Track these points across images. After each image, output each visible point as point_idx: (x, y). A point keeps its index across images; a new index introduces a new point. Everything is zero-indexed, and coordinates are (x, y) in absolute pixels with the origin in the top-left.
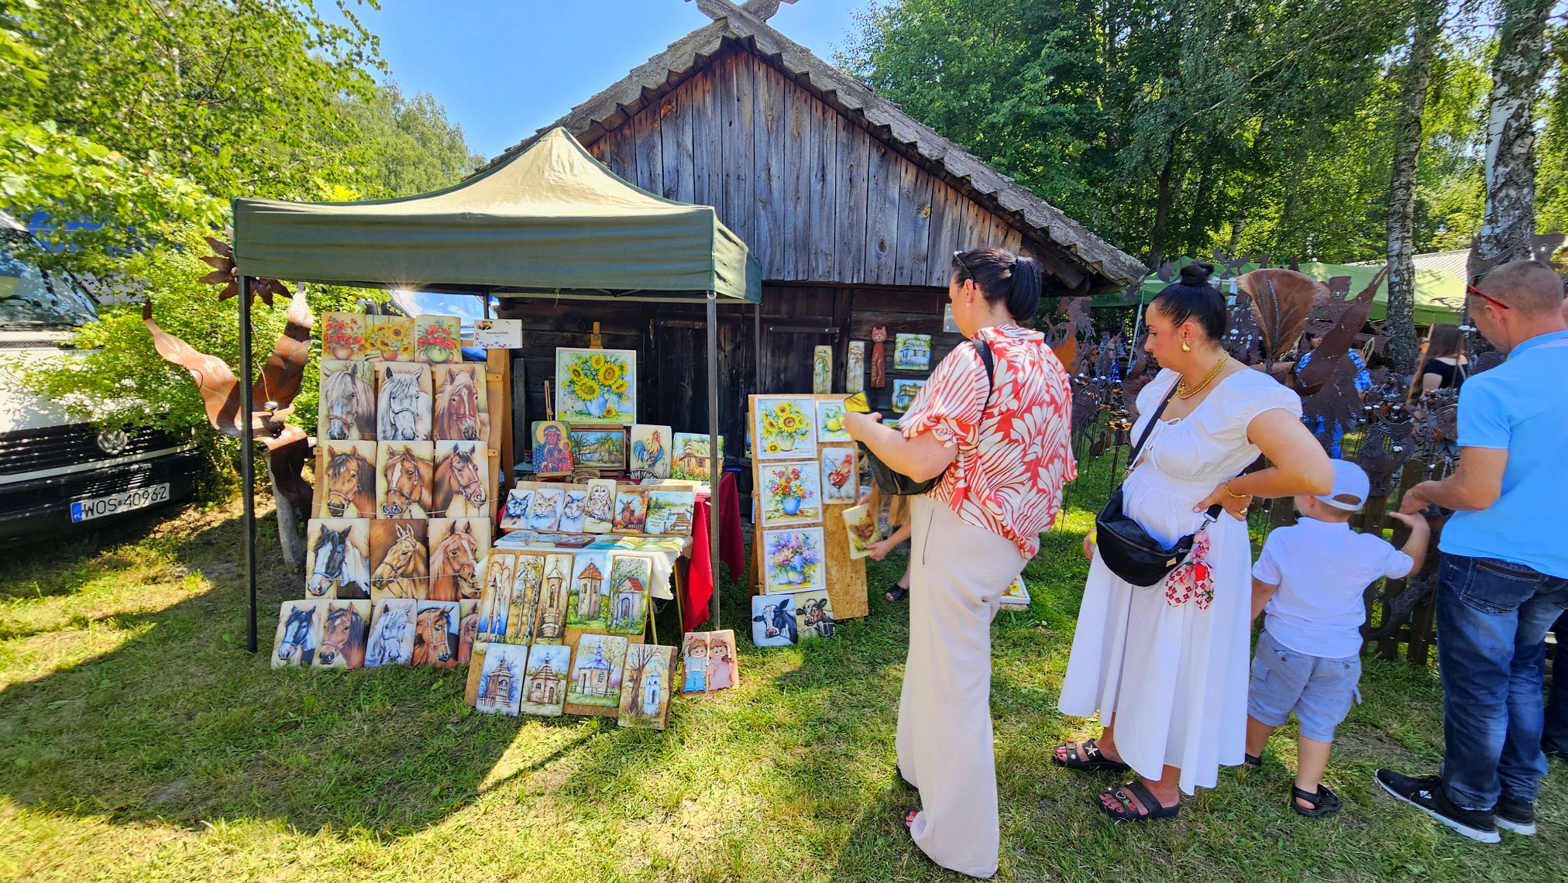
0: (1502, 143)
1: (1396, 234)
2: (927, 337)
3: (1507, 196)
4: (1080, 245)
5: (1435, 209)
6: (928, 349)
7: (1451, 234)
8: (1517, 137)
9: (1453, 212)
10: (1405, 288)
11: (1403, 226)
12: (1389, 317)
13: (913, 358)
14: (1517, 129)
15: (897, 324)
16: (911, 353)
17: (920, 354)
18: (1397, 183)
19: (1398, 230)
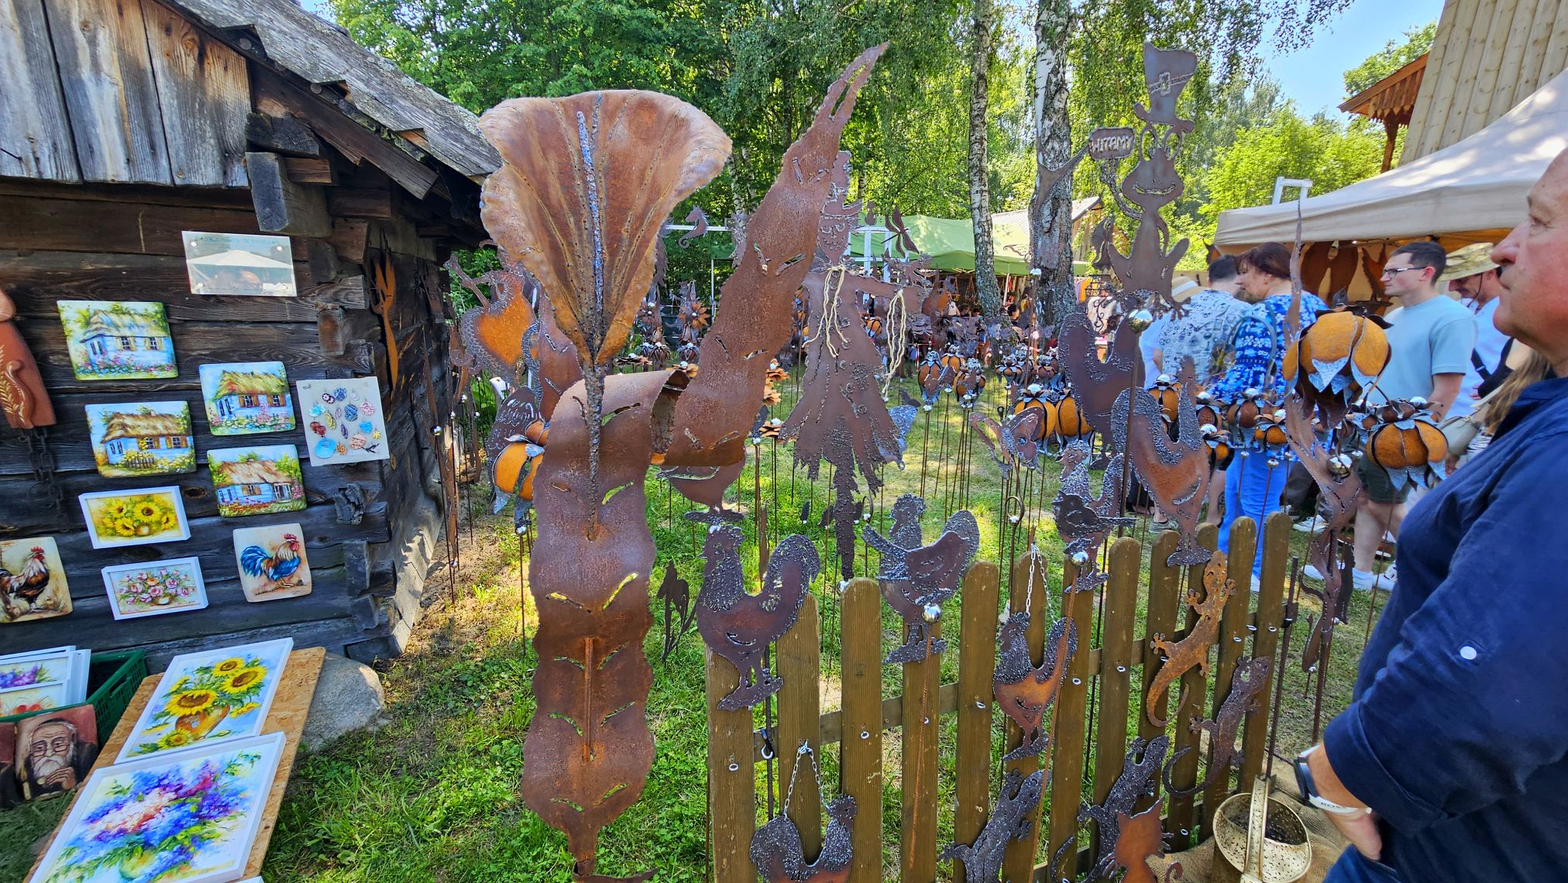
0: (1046, 97)
1: (976, 188)
2: (152, 307)
3: (1053, 148)
4: (355, 84)
5: (1005, 179)
6: (159, 333)
7: (1016, 200)
8: (1056, 92)
9: (1016, 182)
10: (986, 239)
11: (981, 180)
12: (977, 267)
13: (125, 356)
14: (1056, 84)
15: (57, 279)
16: (113, 345)
17: (141, 345)
18: (973, 138)
19: (977, 183)
